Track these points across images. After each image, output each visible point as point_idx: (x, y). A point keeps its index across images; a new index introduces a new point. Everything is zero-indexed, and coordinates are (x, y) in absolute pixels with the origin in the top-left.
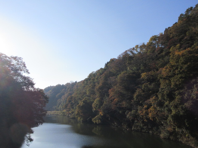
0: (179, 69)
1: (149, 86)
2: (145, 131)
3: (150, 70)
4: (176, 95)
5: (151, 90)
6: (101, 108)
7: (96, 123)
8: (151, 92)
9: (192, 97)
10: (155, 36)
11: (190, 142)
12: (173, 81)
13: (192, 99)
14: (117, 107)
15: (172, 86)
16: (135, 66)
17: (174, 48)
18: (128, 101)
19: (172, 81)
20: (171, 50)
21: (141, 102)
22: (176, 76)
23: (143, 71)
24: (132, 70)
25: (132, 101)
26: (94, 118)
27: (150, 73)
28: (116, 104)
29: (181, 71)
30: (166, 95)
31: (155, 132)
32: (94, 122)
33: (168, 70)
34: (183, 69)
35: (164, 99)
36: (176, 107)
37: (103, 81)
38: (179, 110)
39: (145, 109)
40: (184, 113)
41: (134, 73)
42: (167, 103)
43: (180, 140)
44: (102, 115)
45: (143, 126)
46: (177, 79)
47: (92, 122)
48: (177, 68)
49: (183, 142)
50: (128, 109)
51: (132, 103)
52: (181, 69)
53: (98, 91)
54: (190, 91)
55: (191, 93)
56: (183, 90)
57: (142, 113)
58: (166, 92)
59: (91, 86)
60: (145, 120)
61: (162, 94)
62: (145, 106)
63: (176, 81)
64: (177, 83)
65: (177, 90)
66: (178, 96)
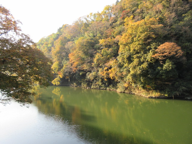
0: (137, 37)
1: (107, 51)
2: (103, 88)
3: (107, 37)
4: (134, 58)
5: (109, 55)
6: (61, 70)
7: (55, 85)
8: (109, 56)
9: (147, 60)
10: (109, 6)
11: (141, 93)
12: (133, 47)
13: (147, 61)
14: (77, 70)
15: (131, 51)
16: (91, 33)
17: (128, 19)
18: (88, 64)
19: (131, 47)
20: (125, 20)
21: (101, 65)
22: (134, 43)
23: (100, 38)
24: (89, 36)
25: (93, 64)
26: (54, 81)
27: (107, 40)
28: (77, 67)
29: (139, 39)
30: (126, 58)
31: (111, 88)
32: (54, 84)
33: (127, 37)
34: (140, 37)
35: (124, 62)
36: (134, 68)
37: (60, 46)
38: (137, 70)
39: (105, 71)
40: (141, 72)
41: (92, 39)
42: (126, 65)
43: (133, 92)
44: (62, 77)
45: (101, 85)
46: (136, 45)
47: (52, 84)
48: (135, 36)
49: (136, 94)
50: (88, 71)
51: (92, 66)
52: (139, 37)
53: (56, 55)
54: (145, 55)
55: (146, 56)
56: (139, 55)
57: (103, 74)
58: (126, 56)
59: (46, 50)
60: (105, 80)
61: (123, 57)
62: (106, 68)
63: (135, 47)
64: (136, 49)
65: (135, 54)
66: (136, 59)
